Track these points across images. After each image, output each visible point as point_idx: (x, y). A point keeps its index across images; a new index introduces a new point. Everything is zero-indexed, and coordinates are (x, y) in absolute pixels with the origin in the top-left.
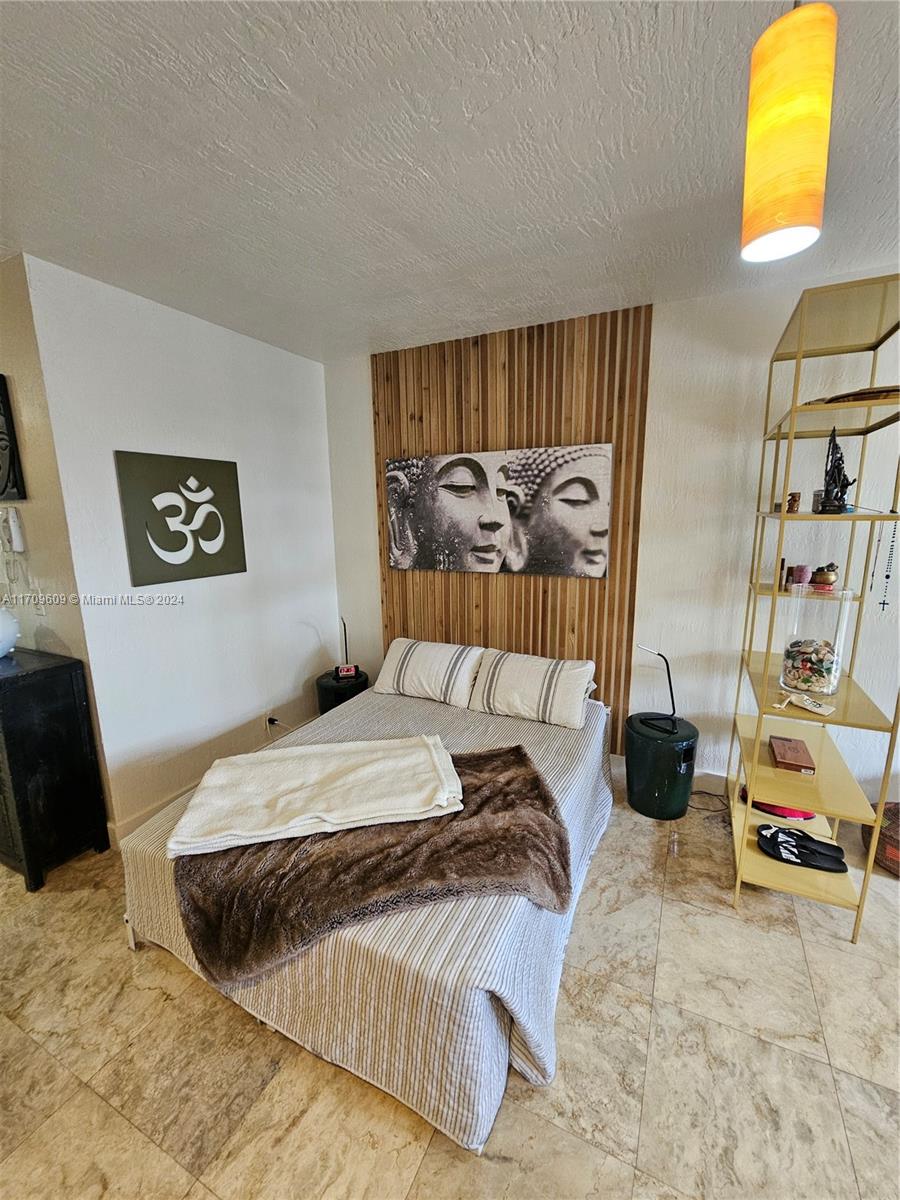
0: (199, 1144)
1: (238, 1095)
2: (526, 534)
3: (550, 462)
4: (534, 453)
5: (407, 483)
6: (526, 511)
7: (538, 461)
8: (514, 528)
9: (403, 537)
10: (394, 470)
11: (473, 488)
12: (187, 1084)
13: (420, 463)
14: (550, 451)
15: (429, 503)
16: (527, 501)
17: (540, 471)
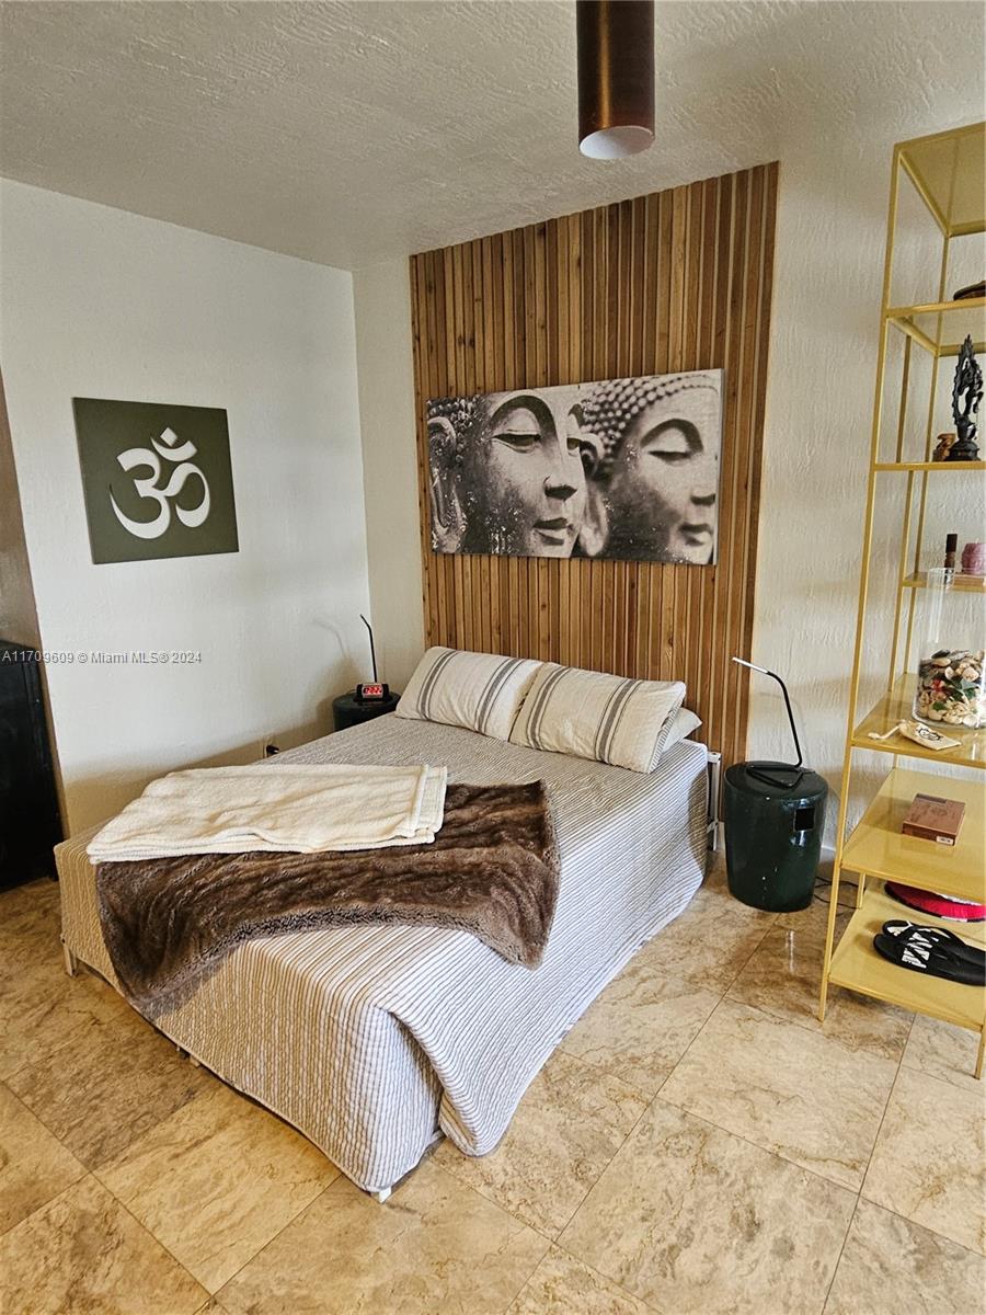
0: (99, 1145)
1: (146, 1113)
2: (606, 503)
3: (638, 399)
4: (616, 386)
5: (454, 435)
6: (607, 470)
7: (622, 398)
8: (590, 493)
9: (449, 509)
10: (437, 415)
11: (537, 438)
12: (99, 1096)
13: (470, 405)
14: (638, 382)
15: (481, 460)
16: (607, 456)
17: (625, 412)
